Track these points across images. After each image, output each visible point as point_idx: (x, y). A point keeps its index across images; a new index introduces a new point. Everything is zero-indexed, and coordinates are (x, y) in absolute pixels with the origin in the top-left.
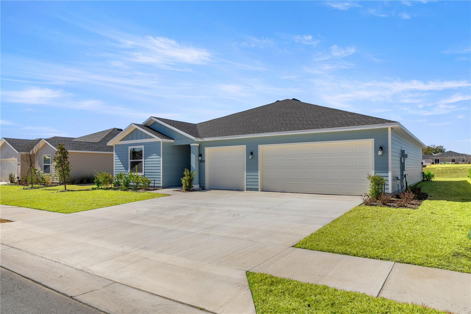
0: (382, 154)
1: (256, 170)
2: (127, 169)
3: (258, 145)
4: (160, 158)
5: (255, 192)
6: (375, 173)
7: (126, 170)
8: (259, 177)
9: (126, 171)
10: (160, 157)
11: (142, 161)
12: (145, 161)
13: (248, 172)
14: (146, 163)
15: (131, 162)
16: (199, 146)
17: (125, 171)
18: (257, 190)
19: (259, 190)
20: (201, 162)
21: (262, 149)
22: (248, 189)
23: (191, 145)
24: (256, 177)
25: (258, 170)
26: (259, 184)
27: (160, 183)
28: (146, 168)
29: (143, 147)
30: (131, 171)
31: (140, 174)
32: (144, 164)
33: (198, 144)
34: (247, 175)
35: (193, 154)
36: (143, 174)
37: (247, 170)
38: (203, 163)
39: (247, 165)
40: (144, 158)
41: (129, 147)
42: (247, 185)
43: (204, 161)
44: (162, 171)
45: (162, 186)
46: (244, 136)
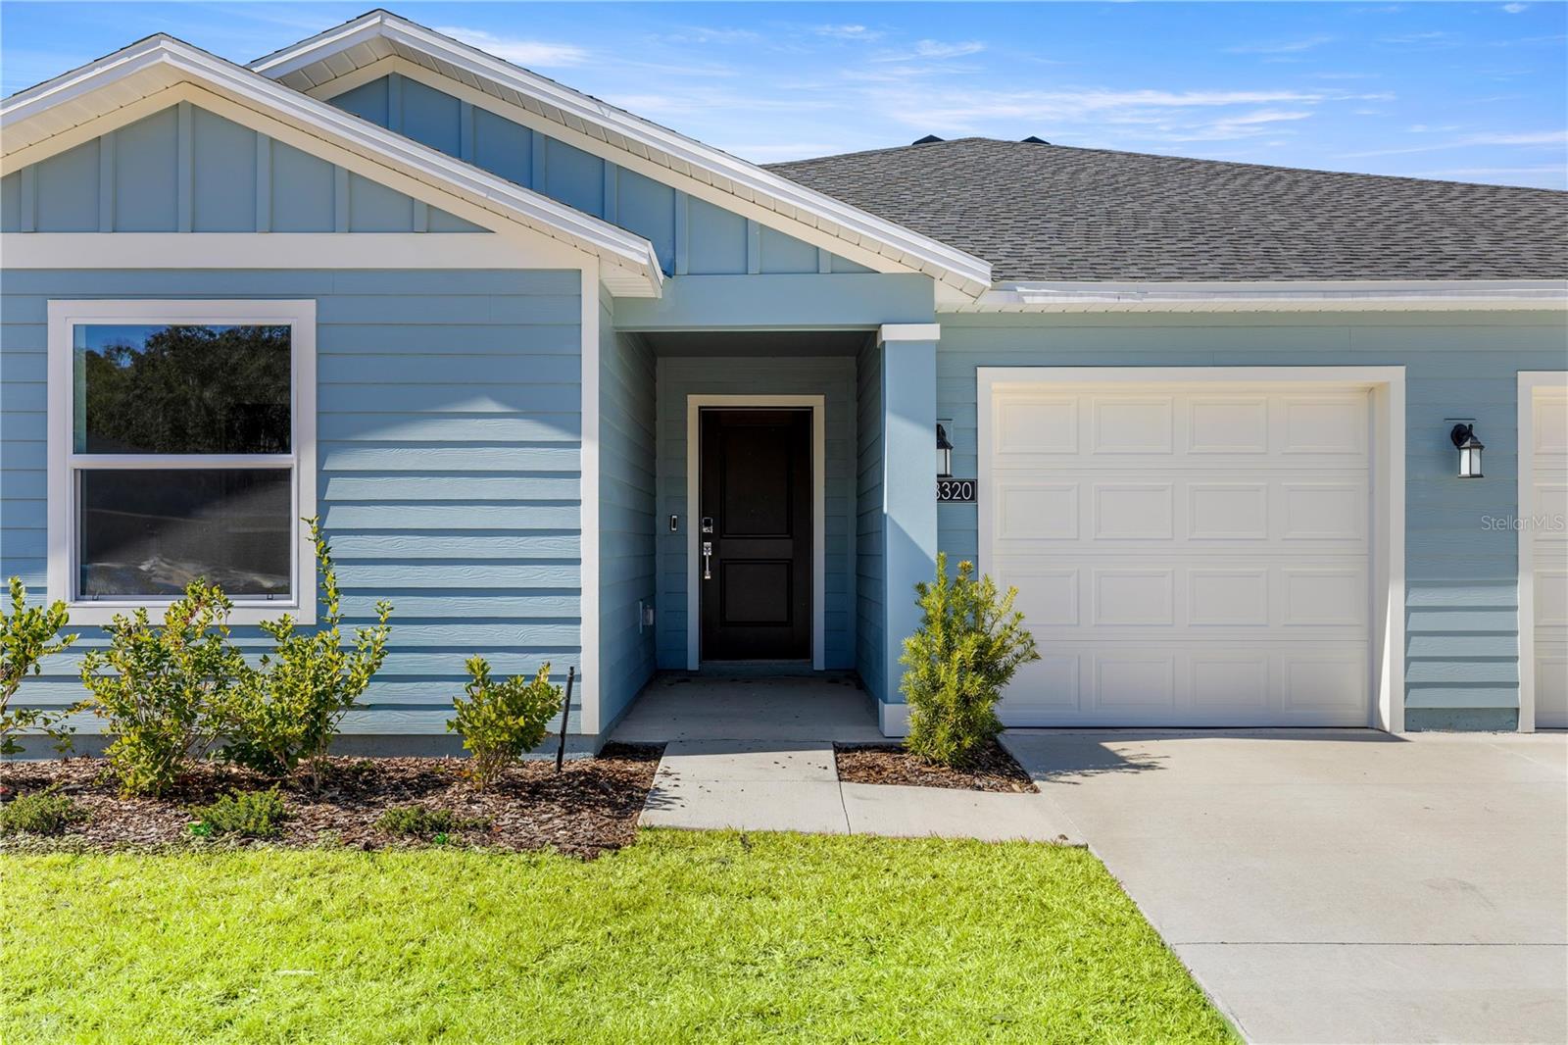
4: (578, 445)
8: (1525, 621)
10: (577, 429)
11: (283, 476)
12: (323, 478)
13: (1418, 585)
16: (937, 349)
18: (1505, 720)
19: (1521, 726)
20: (950, 493)
21: (1552, 403)
22: (1418, 720)
23: (889, 333)
24: (1422, 621)
25: (1515, 571)
26: (1524, 671)
27: (578, 707)
28: (340, 547)
29: (300, 317)
30: (91, 584)
31: (252, 618)
32: (323, 506)
33: (931, 332)
34: (1409, 610)
35: (910, 415)
36: (307, 615)
37: (1408, 573)
38: (961, 508)
39: (1410, 527)
40: (318, 442)
41: (54, 307)
42: (1408, 687)
43: (974, 483)
44: (589, 576)
45: (598, 733)
46: (1439, 292)
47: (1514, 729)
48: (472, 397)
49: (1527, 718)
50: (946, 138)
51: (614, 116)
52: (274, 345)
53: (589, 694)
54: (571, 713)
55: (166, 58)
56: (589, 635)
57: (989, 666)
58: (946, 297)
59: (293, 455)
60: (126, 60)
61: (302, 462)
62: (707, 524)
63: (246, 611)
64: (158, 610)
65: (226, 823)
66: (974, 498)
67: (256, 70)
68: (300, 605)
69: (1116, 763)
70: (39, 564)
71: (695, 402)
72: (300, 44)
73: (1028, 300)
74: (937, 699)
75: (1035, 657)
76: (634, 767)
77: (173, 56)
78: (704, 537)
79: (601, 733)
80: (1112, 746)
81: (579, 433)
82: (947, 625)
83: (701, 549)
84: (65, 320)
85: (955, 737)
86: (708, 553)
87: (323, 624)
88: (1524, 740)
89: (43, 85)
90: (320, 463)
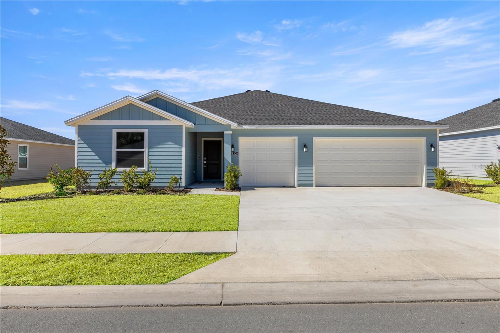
0: (434, 151)
2: (108, 163)
3: (313, 138)
4: (182, 148)
5: (309, 187)
6: (427, 166)
8: (314, 171)
9: (106, 166)
11: (143, 152)
12: (149, 152)
13: (299, 167)
14: (150, 154)
15: (117, 151)
16: (232, 135)
18: (311, 185)
19: (314, 186)
20: (235, 154)
21: (317, 142)
22: (299, 185)
23: (225, 133)
24: (300, 172)
25: (313, 165)
26: (314, 178)
27: (182, 182)
28: (152, 161)
29: (146, 131)
30: (118, 166)
31: (140, 171)
32: (149, 156)
33: (231, 132)
34: (298, 170)
35: (228, 144)
36: (146, 170)
37: (298, 165)
38: (236, 156)
39: (298, 158)
40: (148, 148)
41: (113, 130)
42: (299, 181)
43: (238, 153)
44: (183, 165)
45: (184, 185)
46: (300, 127)
47: (313, 186)
48: (168, 142)
49: (314, 185)
50: (252, 90)
52: (142, 135)
53: (183, 180)
54: (181, 183)
55: (129, 99)
56: (183, 173)
57: (236, 177)
58: (232, 127)
61: (146, 150)
62: (205, 158)
64: (128, 170)
65: (140, 193)
66: (238, 155)
67: (137, 99)
68: (146, 169)
69: (255, 190)
70: (111, 163)
71: (203, 139)
72: (142, 96)
73: (244, 128)
74: (228, 181)
75: (242, 176)
76: (190, 190)
78: (204, 160)
79: (185, 186)
80: (255, 188)
81: (182, 146)
82: (230, 171)
83: (204, 162)
84: (115, 131)
85: (230, 186)
86: (205, 163)
87: (149, 171)
89: (114, 102)
90: (148, 150)
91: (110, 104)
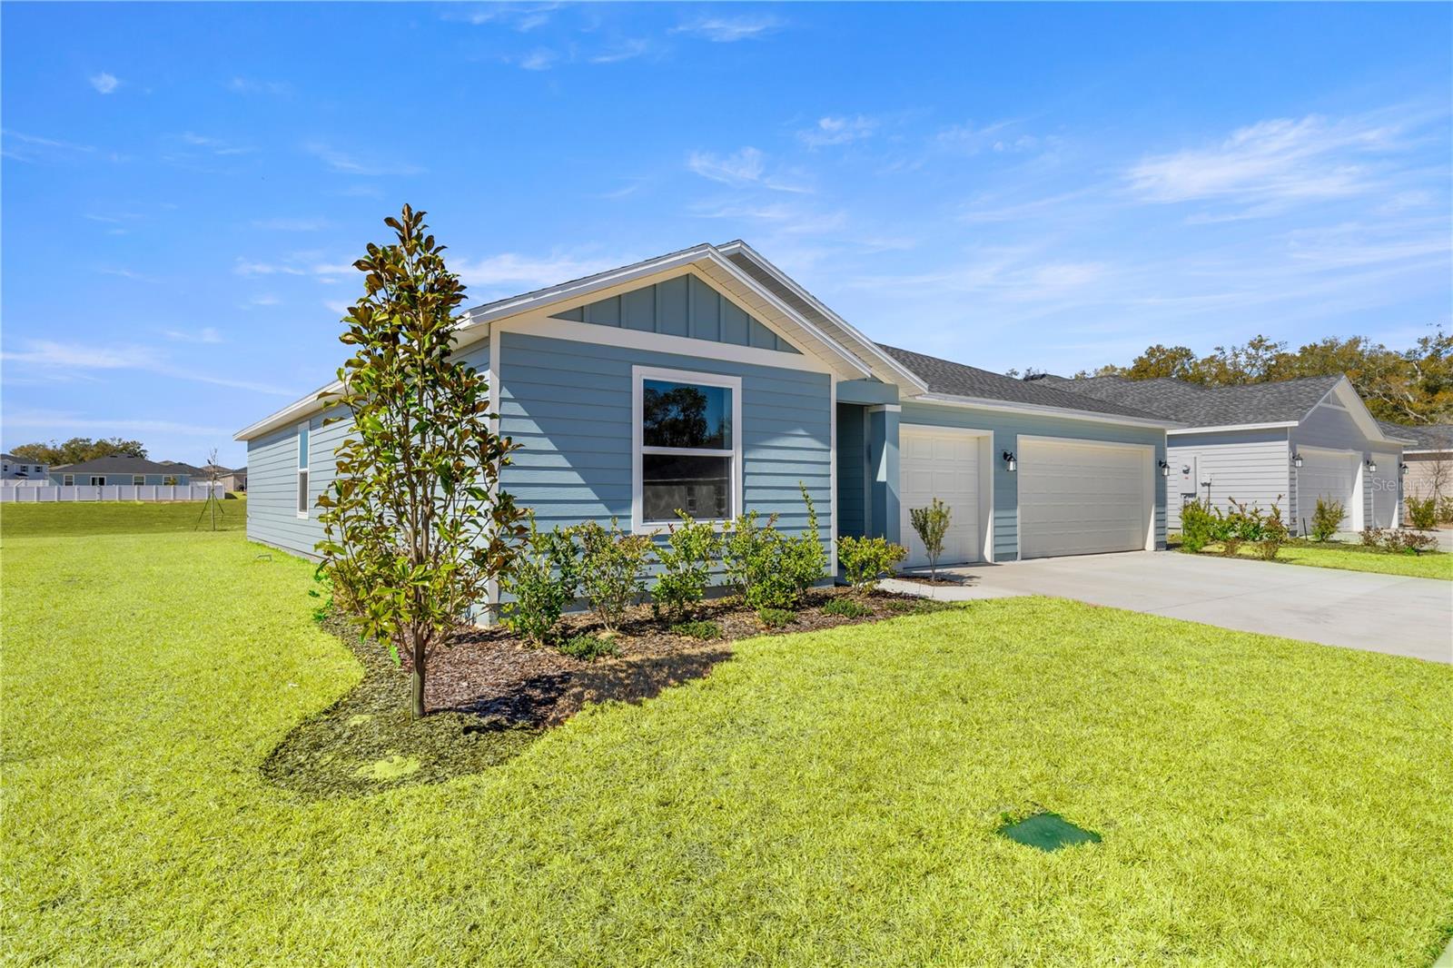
1: (1013, 506)
2: (618, 503)
3: (1018, 436)
4: (829, 450)
7: (610, 509)
9: (609, 514)
11: (723, 464)
12: (744, 461)
14: (751, 467)
15: (645, 456)
17: (601, 509)
22: (997, 557)
23: (888, 408)
24: (1000, 522)
27: (831, 564)
29: (734, 383)
30: (650, 513)
31: (720, 529)
32: (744, 476)
33: (896, 408)
34: (995, 518)
37: (995, 505)
39: (995, 488)
40: (743, 445)
41: (635, 368)
42: (995, 546)
47: (1017, 559)
48: (795, 428)
49: (1019, 555)
51: (820, 306)
53: (834, 559)
55: (710, 255)
58: (901, 395)
59: (733, 450)
60: (693, 253)
61: (736, 455)
63: (717, 526)
67: (720, 250)
77: (713, 255)
81: (829, 445)
84: (641, 377)
88: (1018, 563)
89: (659, 259)
90: (743, 456)
91: (647, 262)
